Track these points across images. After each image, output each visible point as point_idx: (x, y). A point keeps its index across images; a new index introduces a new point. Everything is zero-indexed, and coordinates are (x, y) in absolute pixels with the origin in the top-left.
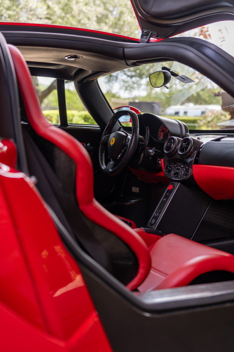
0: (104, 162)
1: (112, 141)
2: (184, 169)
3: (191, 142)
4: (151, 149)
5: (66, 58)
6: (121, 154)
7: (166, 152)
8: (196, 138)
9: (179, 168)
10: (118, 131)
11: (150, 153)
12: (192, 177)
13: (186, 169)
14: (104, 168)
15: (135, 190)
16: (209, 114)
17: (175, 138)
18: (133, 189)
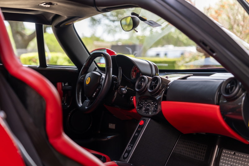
0: (80, 100)
1: (88, 80)
2: (154, 106)
3: (160, 80)
4: (124, 88)
5: (42, 5)
6: (95, 93)
7: (137, 90)
8: (164, 77)
9: (149, 105)
10: (93, 71)
11: (122, 91)
12: (161, 112)
13: (156, 106)
14: (80, 106)
15: (112, 126)
16: (187, 55)
17: (145, 77)
18: (110, 126)
